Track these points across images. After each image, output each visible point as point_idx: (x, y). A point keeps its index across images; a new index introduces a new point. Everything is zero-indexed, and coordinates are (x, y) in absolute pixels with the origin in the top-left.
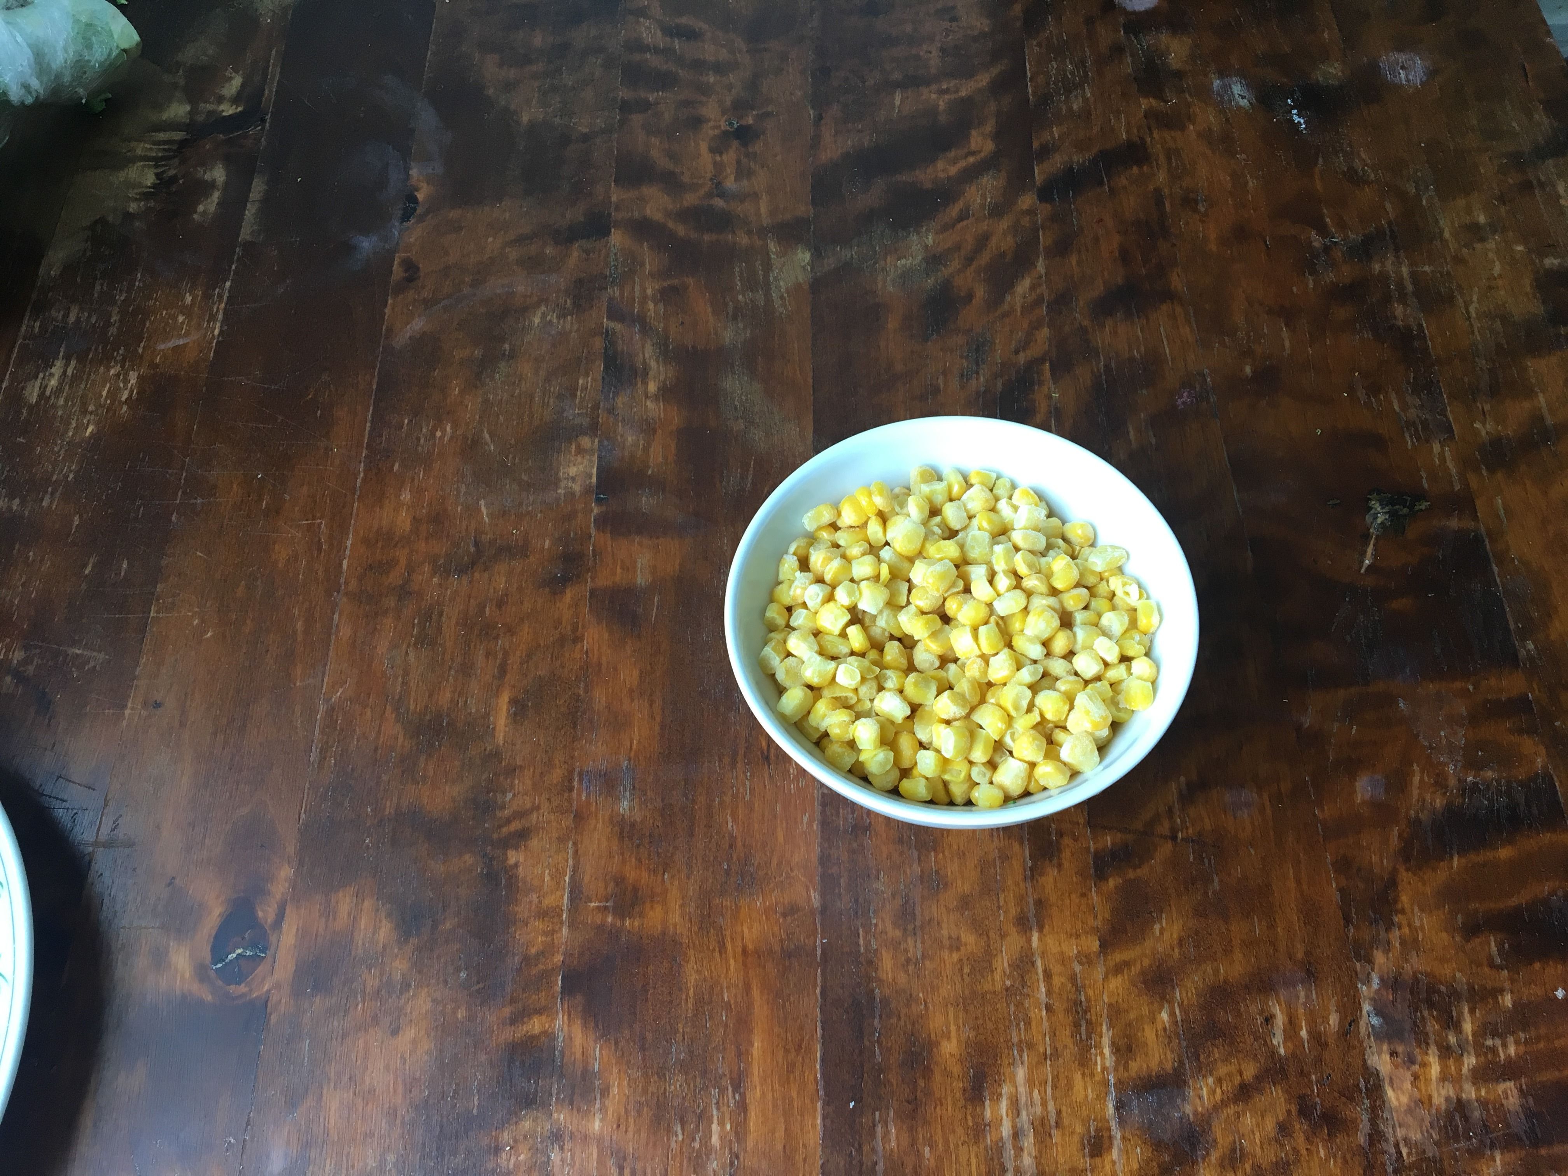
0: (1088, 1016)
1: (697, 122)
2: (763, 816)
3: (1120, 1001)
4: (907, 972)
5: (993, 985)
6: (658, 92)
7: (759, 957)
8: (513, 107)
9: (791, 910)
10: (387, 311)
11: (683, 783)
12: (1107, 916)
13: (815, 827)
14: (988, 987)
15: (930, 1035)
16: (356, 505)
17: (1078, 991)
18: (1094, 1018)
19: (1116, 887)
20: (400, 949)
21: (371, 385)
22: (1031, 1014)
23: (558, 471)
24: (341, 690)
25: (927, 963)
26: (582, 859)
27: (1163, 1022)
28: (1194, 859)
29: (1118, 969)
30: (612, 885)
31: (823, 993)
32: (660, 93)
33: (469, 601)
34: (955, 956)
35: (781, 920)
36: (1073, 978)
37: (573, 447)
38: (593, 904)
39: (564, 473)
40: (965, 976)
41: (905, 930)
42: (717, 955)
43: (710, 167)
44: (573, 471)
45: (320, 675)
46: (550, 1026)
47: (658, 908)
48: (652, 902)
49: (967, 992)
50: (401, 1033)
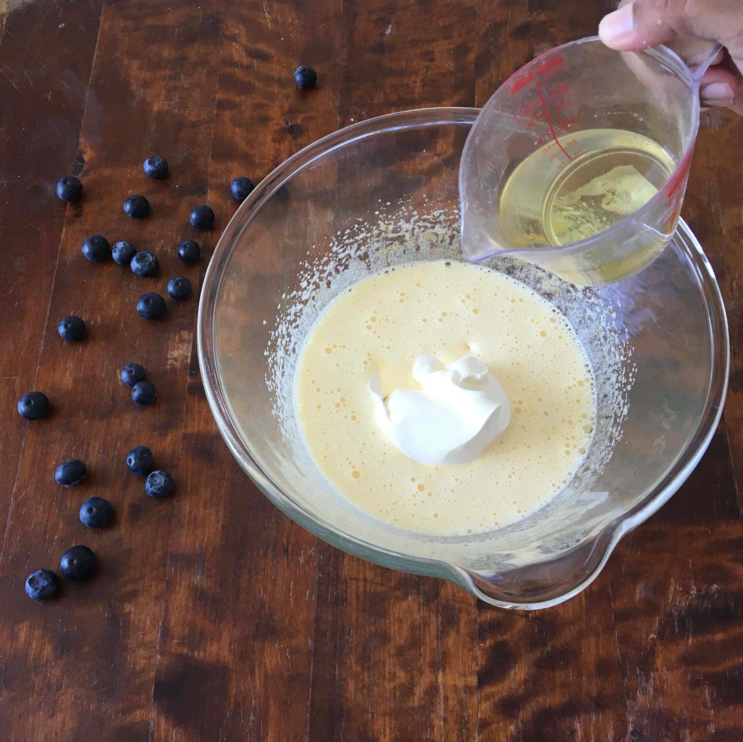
0: (468, 726)
1: (265, 120)
2: (282, 589)
3: (487, 717)
4: (363, 694)
5: (413, 703)
6: (242, 97)
7: (275, 680)
8: (148, 99)
9: (295, 651)
10: (62, 236)
11: (234, 565)
12: (484, 663)
13: (313, 598)
14: (410, 704)
15: (373, 733)
16: (39, 367)
17: (463, 710)
18: (471, 728)
19: (490, 646)
20: (56, 662)
21: (50, 286)
22: (435, 723)
23: (167, 353)
24: (24, 492)
25: (375, 688)
26: (170, 612)
27: (511, 731)
28: (538, 631)
29: (487, 698)
30: (188, 629)
31: (311, 705)
32: (243, 97)
33: (107, 437)
34: (392, 685)
35: (289, 657)
36: (461, 702)
37: (177, 337)
38: (175, 641)
39: (171, 355)
40: (397, 698)
41: (363, 667)
42: (249, 678)
43: (272, 152)
44: (176, 354)
45: (12, 482)
46: (146, 717)
47: (215, 646)
48: (212, 640)
49: (397, 708)
50: (55, 717)
